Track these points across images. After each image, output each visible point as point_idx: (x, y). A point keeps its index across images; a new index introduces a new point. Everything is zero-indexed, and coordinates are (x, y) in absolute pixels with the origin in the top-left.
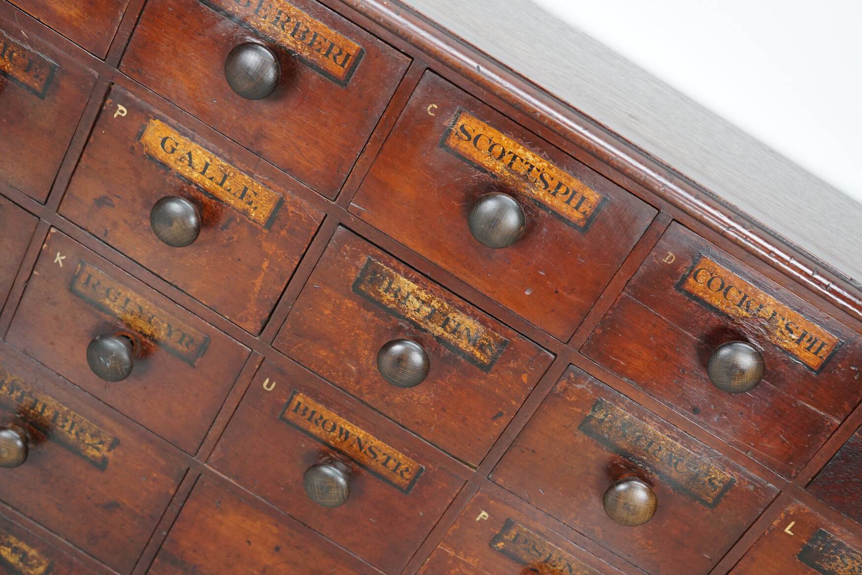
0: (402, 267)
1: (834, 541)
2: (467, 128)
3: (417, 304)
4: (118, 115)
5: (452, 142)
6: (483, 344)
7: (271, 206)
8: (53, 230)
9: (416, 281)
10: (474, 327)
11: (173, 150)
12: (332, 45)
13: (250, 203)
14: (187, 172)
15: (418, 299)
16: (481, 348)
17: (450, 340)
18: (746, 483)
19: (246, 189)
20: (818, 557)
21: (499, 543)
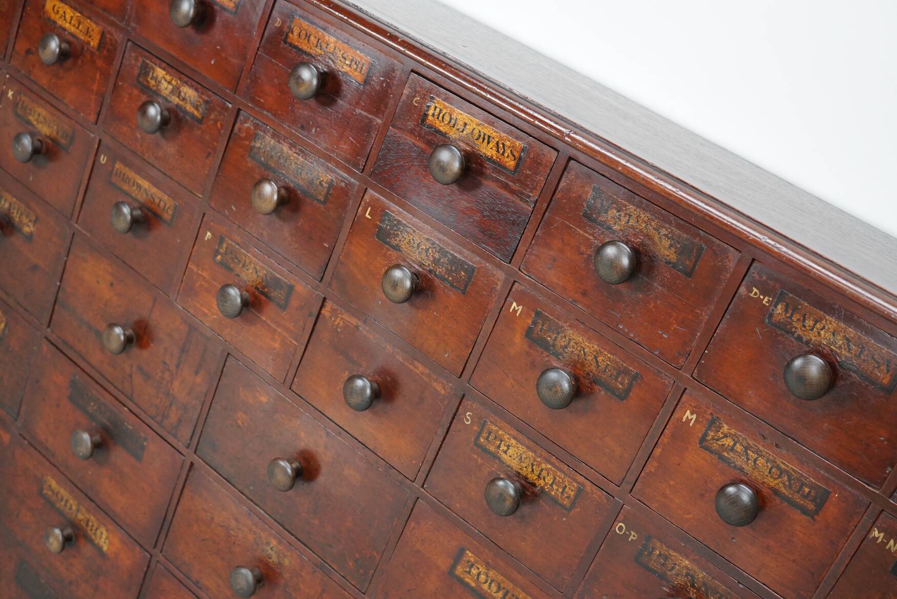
0: (158, 61)
1: (395, 220)
3: (166, 85)
6: (198, 105)
7: (99, 37)
8: (8, 76)
9: (164, 69)
10: (193, 94)
11: (58, 12)
13: (90, 37)
14: (62, 23)
15: (166, 80)
16: (197, 108)
17: (182, 106)
18: (340, 181)
19: (88, 28)
20: (388, 235)
21: (218, 256)
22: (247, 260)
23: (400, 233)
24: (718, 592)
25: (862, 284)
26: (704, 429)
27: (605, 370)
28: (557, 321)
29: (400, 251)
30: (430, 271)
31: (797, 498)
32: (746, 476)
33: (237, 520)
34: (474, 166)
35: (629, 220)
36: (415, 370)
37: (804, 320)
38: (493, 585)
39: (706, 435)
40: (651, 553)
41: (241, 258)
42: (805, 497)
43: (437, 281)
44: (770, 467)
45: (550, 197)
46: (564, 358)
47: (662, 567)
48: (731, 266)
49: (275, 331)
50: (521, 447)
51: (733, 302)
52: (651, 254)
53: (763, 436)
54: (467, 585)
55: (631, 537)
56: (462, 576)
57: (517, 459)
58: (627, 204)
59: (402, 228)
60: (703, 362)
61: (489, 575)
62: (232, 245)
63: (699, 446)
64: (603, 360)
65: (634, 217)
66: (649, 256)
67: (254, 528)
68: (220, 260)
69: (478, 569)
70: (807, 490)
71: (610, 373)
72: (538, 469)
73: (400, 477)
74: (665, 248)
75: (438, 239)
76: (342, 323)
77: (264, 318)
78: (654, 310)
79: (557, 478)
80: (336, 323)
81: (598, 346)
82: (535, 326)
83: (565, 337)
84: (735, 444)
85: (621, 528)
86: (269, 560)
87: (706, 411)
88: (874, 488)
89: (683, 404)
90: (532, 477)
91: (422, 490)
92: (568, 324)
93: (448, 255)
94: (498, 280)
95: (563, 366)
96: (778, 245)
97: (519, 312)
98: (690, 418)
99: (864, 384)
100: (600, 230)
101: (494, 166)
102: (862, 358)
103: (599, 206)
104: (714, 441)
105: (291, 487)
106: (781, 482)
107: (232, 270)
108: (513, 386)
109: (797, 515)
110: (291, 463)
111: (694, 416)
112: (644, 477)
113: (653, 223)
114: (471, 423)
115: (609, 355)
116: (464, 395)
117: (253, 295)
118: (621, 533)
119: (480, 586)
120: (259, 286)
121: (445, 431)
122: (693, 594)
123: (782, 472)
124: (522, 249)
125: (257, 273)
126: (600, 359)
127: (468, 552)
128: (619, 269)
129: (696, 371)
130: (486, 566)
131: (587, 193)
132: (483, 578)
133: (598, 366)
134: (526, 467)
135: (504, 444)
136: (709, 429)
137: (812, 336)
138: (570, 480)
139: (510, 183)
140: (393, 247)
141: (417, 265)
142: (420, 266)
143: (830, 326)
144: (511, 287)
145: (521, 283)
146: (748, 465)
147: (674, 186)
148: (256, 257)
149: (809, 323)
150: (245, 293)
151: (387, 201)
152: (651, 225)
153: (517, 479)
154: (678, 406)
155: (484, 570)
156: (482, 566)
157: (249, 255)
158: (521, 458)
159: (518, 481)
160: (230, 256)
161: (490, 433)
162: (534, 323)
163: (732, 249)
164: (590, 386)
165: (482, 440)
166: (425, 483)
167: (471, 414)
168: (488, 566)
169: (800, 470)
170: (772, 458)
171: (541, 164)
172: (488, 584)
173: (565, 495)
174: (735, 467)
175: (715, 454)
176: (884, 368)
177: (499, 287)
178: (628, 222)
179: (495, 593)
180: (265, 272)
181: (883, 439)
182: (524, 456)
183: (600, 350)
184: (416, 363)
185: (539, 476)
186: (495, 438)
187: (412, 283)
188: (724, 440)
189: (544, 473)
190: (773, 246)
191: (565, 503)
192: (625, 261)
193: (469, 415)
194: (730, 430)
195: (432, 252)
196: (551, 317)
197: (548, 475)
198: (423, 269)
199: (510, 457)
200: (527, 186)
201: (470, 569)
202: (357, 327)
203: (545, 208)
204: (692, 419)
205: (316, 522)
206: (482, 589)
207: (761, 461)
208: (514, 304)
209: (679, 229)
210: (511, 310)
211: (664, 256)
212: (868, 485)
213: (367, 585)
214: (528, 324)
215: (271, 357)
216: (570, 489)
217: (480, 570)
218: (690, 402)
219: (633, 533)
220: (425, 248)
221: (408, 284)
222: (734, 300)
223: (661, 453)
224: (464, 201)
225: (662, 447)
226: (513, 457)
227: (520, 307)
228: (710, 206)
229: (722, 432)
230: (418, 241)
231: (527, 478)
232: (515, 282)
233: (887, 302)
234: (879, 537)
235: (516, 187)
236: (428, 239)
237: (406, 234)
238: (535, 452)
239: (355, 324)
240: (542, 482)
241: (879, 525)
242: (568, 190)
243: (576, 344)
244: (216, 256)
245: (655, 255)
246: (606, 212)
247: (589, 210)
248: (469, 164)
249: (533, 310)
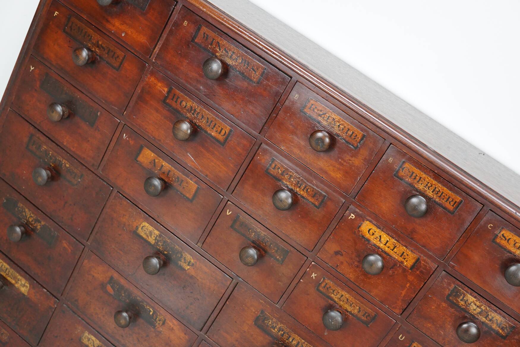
0: (470, 291)
2: (505, 235)
3: (475, 307)
4: (351, 218)
5: (498, 240)
6: (504, 327)
7: (414, 261)
8: (313, 263)
9: (475, 297)
10: (500, 319)
11: (373, 234)
12: (449, 197)
13: (405, 259)
14: (378, 244)
15: (475, 305)
16: (502, 329)
17: (488, 324)
19: (404, 253)
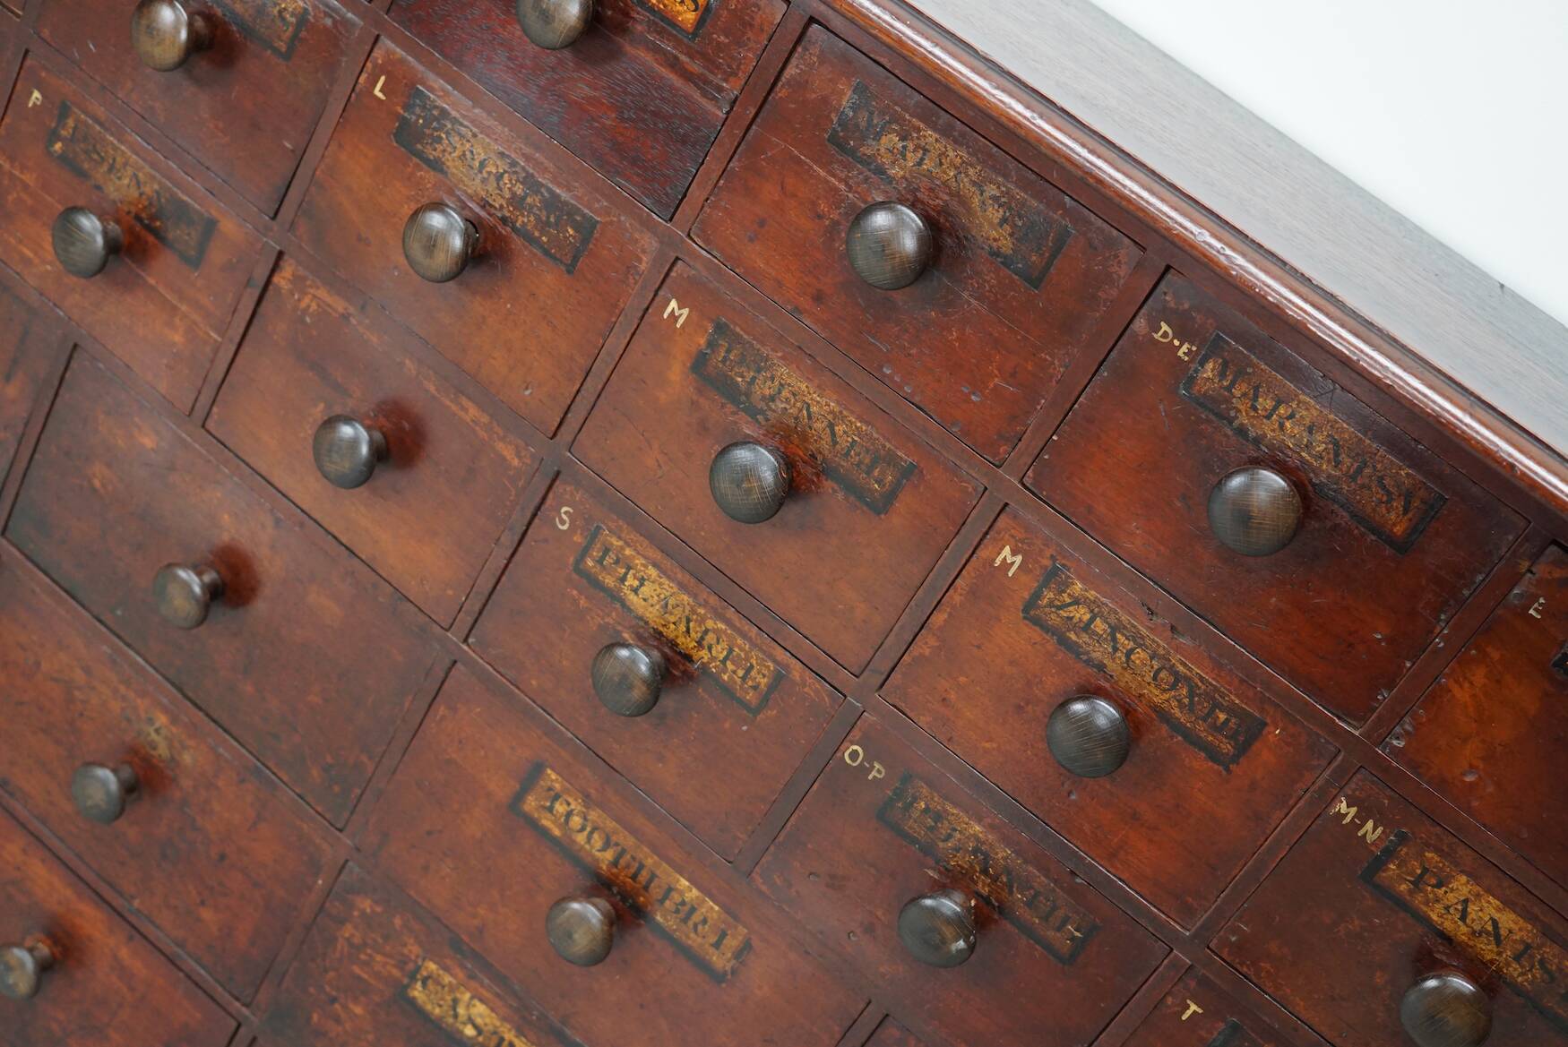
1: (436, 107)
18: (322, 15)
20: (420, 137)
21: (55, 143)
22: (118, 159)
23: (444, 136)
24: (1032, 888)
25: (1386, 346)
26: (1036, 585)
27: (849, 451)
28: (759, 346)
29: (442, 171)
30: (504, 220)
31: (1201, 729)
32: (1108, 681)
33: (87, 670)
34: (610, 13)
35: (922, 159)
36: (462, 414)
37: (1256, 397)
38: (596, 836)
39: (1037, 595)
40: (909, 807)
41: (106, 152)
42: (1217, 729)
43: (517, 242)
44: (1156, 667)
45: (764, 94)
46: (767, 420)
47: (929, 833)
48: (1122, 274)
49: (174, 308)
50: (667, 582)
51: (1118, 347)
52: (961, 234)
53: (1149, 609)
54: (545, 832)
55: (874, 773)
56: (536, 815)
57: (657, 607)
58: (922, 126)
59: (449, 126)
60: (1046, 457)
61: (589, 818)
62: (85, 123)
63: (1021, 615)
64: (845, 432)
65: (934, 154)
66: (958, 237)
67: (122, 689)
68: (60, 151)
69: (569, 804)
70: (1222, 717)
71: (857, 458)
72: (698, 629)
73: (422, 619)
74: (991, 224)
75: (523, 155)
76: (314, 306)
77: (152, 281)
78: (957, 344)
79: (736, 650)
80: (303, 305)
81: (838, 402)
82: (713, 352)
83: (772, 379)
84: (1092, 620)
85: (854, 755)
86: (153, 752)
87: (1041, 551)
88: (1349, 724)
89: (999, 533)
90: (687, 643)
91: (465, 647)
92: (779, 354)
93: (543, 190)
94: (644, 252)
95: (763, 435)
96: (1228, 252)
97: (681, 321)
98: (1009, 562)
99: (1356, 531)
100: (861, 173)
101: (652, 18)
102: (1359, 482)
103: (863, 124)
104: (1053, 610)
105: (202, 621)
106: (1174, 697)
107: (83, 175)
108: (659, 465)
109: (1199, 761)
110: (199, 574)
111: (1019, 559)
112: (910, 664)
113: (971, 171)
114: (569, 529)
115: (859, 424)
116: (558, 474)
117: (130, 231)
118: (855, 765)
119: (570, 838)
120: (144, 215)
121: (517, 538)
122: (983, 886)
123: (1178, 678)
124: (697, 194)
125: (139, 188)
126: (839, 429)
127: (549, 771)
128: (897, 260)
129: (1030, 473)
130: (583, 801)
131: (842, 93)
132: (576, 821)
133: (835, 443)
134: (674, 623)
135: (634, 575)
136: (1045, 584)
137: (1269, 430)
138: (761, 656)
139: (683, 58)
140: (428, 162)
141: (478, 204)
142: (483, 207)
143: (1304, 413)
144: (670, 270)
145: (692, 263)
146: (1114, 659)
147: (1028, 107)
148: (137, 154)
149: (1265, 403)
150: (112, 226)
151: (421, 68)
152: (967, 176)
153: (655, 643)
154: (988, 537)
155: (579, 808)
156: (576, 800)
157: (123, 148)
158: (666, 605)
159: (658, 648)
160: (82, 145)
161: (606, 551)
162: (710, 344)
163: (1126, 241)
164: (815, 480)
165: (590, 563)
166: (471, 635)
167: (571, 511)
168: (588, 800)
169: (1213, 679)
170: (1163, 652)
171: (751, 26)
172: (586, 833)
173: (750, 683)
174: (1089, 662)
175: (1053, 634)
176: (1398, 504)
177: (643, 267)
178: (920, 163)
179: (599, 851)
180: (156, 187)
181: (1379, 637)
182: (672, 601)
183: (841, 412)
184: (464, 401)
185: (700, 643)
186: (617, 562)
187: (466, 244)
188: (1071, 608)
189: (710, 638)
190: (1218, 252)
191: (748, 698)
192: (909, 243)
193: (566, 513)
194: (1086, 591)
195: (510, 180)
196: (745, 336)
197: (718, 642)
198: (489, 214)
199: (645, 600)
200: (718, 67)
201: (552, 802)
202: (346, 317)
203: (751, 116)
204: (1013, 563)
205: (249, 689)
206: (574, 842)
207: (1140, 656)
208: (673, 304)
209: (1024, 189)
210: (665, 316)
211: (988, 239)
212: (1339, 718)
213: (346, 814)
214: (699, 345)
215: (165, 361)
216: (759, 672)
217: (573, 807)
218: (1013, 531)
219: (877, 766)
220: (494, 171)
221: (457, 242)
222: (1120, 342)
223: (945, 620)
224: (583, 86)
225: (948, 610)
226: (650, 601)
227: (686, 312)
228: (1099, 157)
229: (1069, 594)
230: (483, 156)
231: (677, 645)
232: (677, 259)
233: (1431, 387)
234: (1347, 814)
235: (695, 67)
236: (502, 155)
237: (457, 138)
238: (695, 596)
239: (341, 310)
240: (704, 654)
241: (1350, 793)
242: (801, 85)
243: (794, 395)
244: (52, 143)
245: (969, 236)
246: (877, 137)
247: (842, 131)
248: (600, 9)
249: (712, 321)
